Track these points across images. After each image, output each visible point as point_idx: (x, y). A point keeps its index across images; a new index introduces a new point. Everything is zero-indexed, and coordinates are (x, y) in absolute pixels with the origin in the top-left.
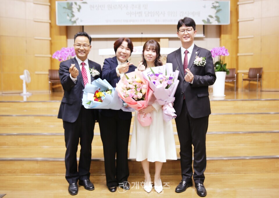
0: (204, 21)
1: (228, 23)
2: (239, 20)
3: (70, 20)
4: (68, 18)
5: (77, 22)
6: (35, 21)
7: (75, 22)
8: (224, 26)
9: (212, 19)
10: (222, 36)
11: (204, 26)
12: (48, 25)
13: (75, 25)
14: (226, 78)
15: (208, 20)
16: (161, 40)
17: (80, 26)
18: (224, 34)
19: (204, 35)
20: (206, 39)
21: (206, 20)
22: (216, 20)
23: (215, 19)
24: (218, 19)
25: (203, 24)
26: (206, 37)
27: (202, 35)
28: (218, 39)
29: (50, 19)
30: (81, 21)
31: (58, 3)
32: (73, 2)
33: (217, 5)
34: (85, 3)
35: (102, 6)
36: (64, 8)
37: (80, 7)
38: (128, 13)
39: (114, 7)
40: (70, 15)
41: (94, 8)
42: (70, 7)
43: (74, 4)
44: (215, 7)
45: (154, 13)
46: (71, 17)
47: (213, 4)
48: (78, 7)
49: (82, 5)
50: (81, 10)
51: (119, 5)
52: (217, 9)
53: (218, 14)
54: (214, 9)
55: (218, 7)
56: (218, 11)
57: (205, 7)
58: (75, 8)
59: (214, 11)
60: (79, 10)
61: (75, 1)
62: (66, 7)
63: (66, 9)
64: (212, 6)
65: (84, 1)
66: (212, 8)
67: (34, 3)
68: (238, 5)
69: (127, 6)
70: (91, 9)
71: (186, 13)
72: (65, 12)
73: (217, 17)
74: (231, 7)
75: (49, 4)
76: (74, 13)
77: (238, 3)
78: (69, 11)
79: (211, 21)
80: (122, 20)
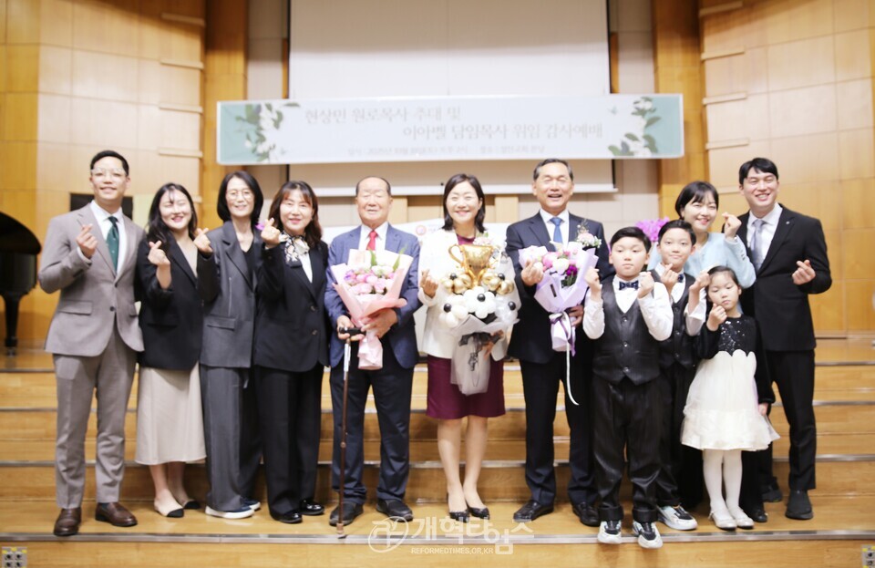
0: (612, 148)
1: (678, 153)
2: (708, 146)
3: (254, 150)
4: (249, 145)
5: (271, 154)
6: (161, 155)
7: (265, 155)
8: (667, 160)
9: (636, 142)
10: (665, 187)
11: (613, 162)
12: (196, 162)
13: (265, 162)
15: (624, 145)
16: (497, 200)
17: (281, 166)
18: (668, 183)
19: (615, 187)
20: (620, 197)
21: (619, 147)
22: (645, 146)
23: (643, 142)
24: (651, 143)
25: (611, 156)
26: (622, 192)
27: (609, 187)
28: (655, 197)
29: (202, 147)
30: (283, 152)
31: (222, 107)
32: (263, 104)
33: (648, 106)
34: (295, 105)
35: (338, 113)
36: (239, 118)
37: (280, 115)
38: (407, 132)
39: (370, 115)
40: (254, 137)
41: (316, 117)
42: (254, 116)
43: (264, 108)
44: (641, 112)
45: (477, 131)
46: (257, 142)
47: (636, 103)
48: (275, 117)
49: (287, 112)
50: (282, 124)
51: (384, 111)
52: (648, 116)
53: (652, 131)
54: (639, 117)
55: (650, 110)
56: (650, 123)
57: (614, 112)
58: (266, 119)
59: (641, 121)
60: (277, 124)
61: (268, 101)
62: (244, 116)
63: (243, 120)
64: (635, 110)
65: (291, 100)
66: (633, 114)
67: (161, 109)
68: (705, 106)
69: (405, 113)
70: (309, 122)
71: (564, 127)
72: (240, 131)
73: (647, 137)
74: (685, 111)
75: (200, 110)
76: (263, 133)
77: (705, 101)
78: (251, 128)
79: (632, 149)
80: (390, 149)
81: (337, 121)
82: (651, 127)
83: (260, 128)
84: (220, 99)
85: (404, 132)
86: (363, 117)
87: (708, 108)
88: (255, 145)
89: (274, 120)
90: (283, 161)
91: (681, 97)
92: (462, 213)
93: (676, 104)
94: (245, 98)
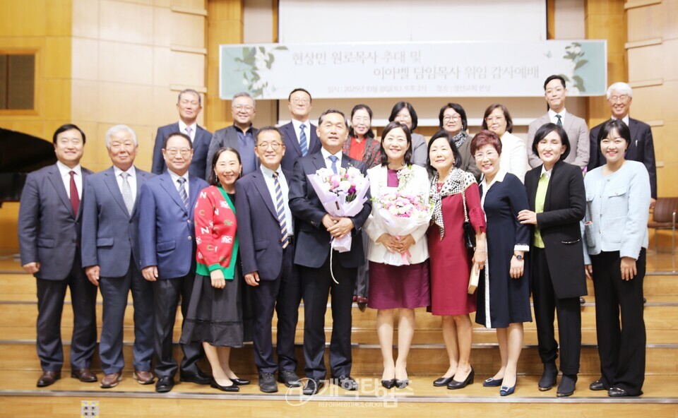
3: (250, 87)
4: (246, 83)
5: (264, 91)
6: (172, 90)
7: (260, 91)
8: (594, 98)
10: (592, 122)
13: (259, 97)
17: (272, 101)
18: (595, 117)
22: (575, 86)
23: (574, 82)
24: (580, 84)
29: (206, 84)
30: (274, 89)
31: (223, 49)
32: (257, 46)
33: (577, 50)
34: (284, 48)
35: (319, 56)
36: (237, 59)
37: (271, 57)
38: (377, 72)
39: (346, 57)
40: (250, 76)
41: (301, 60)
42: (250, 58)
43: (258, 51)
44: (572, 56)
45: (435, 72)
46: (252, 80)
47: (567, 48)
48: (268, 58)
49: (277, 54)
50: (273, 65)
51: (358, 54)
52: (578, 59)
53: (580, 73)
54: (570, 60)
55: (579, 54)
56: (579, 65)
57: (549, 56)
58: (260, 60)
59: (571, 64)
60: (269, 64)
61: (262, 45)
62: (242, 58)
63: (241, 61)
64: (566, 54)
65: (281, 44)
66: (565, 57)
67: (172, 50)
68: (627, 49)
69: (375, 56)
70: (296, 63)
71: (507, 69)
72: (238, 70)
73: (576, 78)
74: (609, 53)
75: (205, 51)
76: (257, 72)
77: (627, 46)
78: (247, 68)
80: (363, 88)
81: (319, 63)
82: (580, 69)
83: (255, 69)
84: (222, 42)
85: (375, 72)
86: (340, 60)
87: (629, 51)
88: (251, 83)
89: (266, 61)
90: (274, 96)
91: (605, 42)
92: (394, 151)
93: (601, 49)
94: (242, 42)
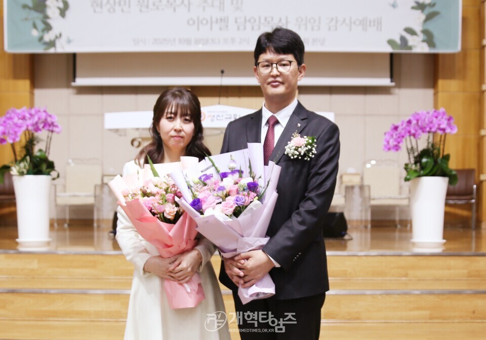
0: (391, 42)
1: (455, 47)
2: (484, 42)
3: (41, 39)
4: (35, 33)
5: (58, 43)
7: (52, 44)
8: (444, 55)
9: (414, 37)
10: (441, 83)
11: (392, 55)
13: (52, 51)
14: (449, 194)
15: (403, 39)
17: (67, 55)
18: (445, 78)
19: (392, 81)
20: (397, 91)
21: (398, 41)
22: (424, 41)
23: (421, 37)
24: (429, 38)
25: (389, 49)
26: (399, 86)
27: (386, 82)
28: (430, 92)
30: (69, 41)
36: (25, 6)
37: (66, 5)
38: (191, 22)
40: (40, 25)
42: (40, 4)
44: (421, 6)
45: (260, 22)
46: (43, 31)
48: (62, 5)
50: (68, 14)
52: (428, 10)
53: (431, 26)
54: (419, 12)
55: (429, 5)
56: (428, 18)
57: (394, 6)
59: (419, 16)
60: (63, 13)
62: (30, 4)
63: (30, 8)
64: (414, 5)
66: (413, 8)
68: (483, 2)
69: (189, 3)
71: (344, 21)
72: (26, 19)
73: (425, 32)
74: (464, 6)
76: (49, 21)
78: (36, 16)
79: (410, 43)
80: (174, 40)
81: (123, 10)
82: (430, 22)
83: (47, 17)
85: (188, 22)
86: (148, 7)
88: (41, 34)
89: (59, 8)
90: (70, 49)
